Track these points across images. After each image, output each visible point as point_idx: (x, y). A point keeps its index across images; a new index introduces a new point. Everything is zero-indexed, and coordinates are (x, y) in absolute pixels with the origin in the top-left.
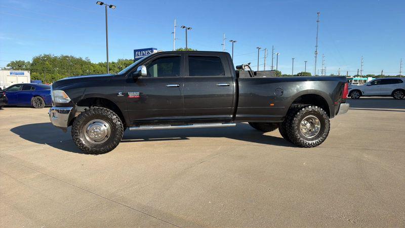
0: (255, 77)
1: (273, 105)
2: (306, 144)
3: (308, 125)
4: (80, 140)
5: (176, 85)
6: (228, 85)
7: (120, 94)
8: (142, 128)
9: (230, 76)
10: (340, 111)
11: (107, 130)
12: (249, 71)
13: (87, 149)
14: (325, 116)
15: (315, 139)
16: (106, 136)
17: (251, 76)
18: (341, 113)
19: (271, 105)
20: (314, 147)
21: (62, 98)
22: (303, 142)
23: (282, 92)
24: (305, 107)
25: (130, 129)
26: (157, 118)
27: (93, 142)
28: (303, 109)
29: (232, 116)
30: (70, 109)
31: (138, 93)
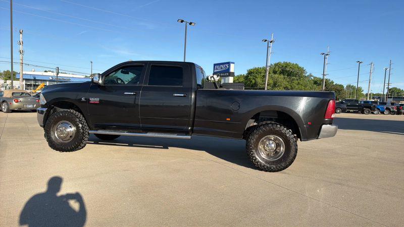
1: (229, 119)
5: (132, 93)
6: (184, 96)
7: (83, 99)
8: (100, 132)
10: (321, 133)
11: (73, 132)
12: (214, 83)
16: (71, 136)
17: (217, 88)
18: (324, 137)
19: (228, 119)
21: (42, 100)
23: (239, 106)
27: (62, 141)
29: (190, 128)
30: (45, 110)
31: (98, 99)
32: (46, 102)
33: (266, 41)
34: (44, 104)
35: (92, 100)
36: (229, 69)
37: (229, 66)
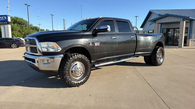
1: (150, 47)
5: (116, 38)
7: (91, 44)
8: (101, 64)
11: (83, 68)
20: (160, 65)
25: (96, 66)
27: (76, 78)
28: (159, 49)
29: (134, 54)
30: (62, 56)
31: (99, 43)
32: (61, 49)
34: (59, 51)
35: (96, 44)
37: (7, 18)
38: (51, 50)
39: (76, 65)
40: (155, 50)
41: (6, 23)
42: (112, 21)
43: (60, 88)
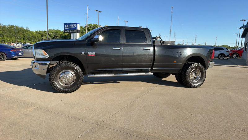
0: (164, 45)
2: (193, 86)
3: (194, 74)
4: (55, 83)
5: (118, 48)
6: (149, 49)
7: (83, 53)
8: (96, 76)
9: (150, 43)
10: (210, 66)
11: (73, 77)
12: (160, 41)
13: (60, 90)
14: (203, 69)
15: (198, 83)
16: (73, 81)
17: (161, 44)
19: (174, 62)
20: (197, 87)
21: (42, 54)
22: (192, 85)
23: (181, 54)
24: (193, 64)
25: (89, 76)
26: (105, 69)
27: (64, 85)
28: (192, 65)
29: (150, 68)
30: (48, 63)
31: (94, 53)
32: (49, 56)
33: (97, 11)
34: (47, 58)
35: (90, 54)
36: (76, 27)
37: (76, 25)
38: (41, 57)
39: (65, 72)
40: (186, 67)
41: (76, 31)
42: (119, 30)
43: (55, 93)
